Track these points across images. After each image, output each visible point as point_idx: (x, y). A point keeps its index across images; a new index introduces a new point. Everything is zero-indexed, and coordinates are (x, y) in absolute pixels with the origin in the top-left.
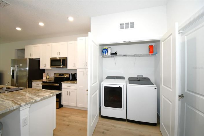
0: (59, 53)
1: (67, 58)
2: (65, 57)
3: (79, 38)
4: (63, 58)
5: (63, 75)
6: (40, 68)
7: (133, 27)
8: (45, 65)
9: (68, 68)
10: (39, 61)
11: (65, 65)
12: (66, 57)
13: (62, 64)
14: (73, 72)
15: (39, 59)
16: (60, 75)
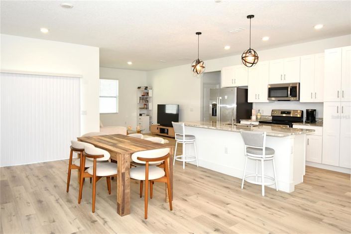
0: (283, 76)
1: (299, 84)
2: (296, 83)
4: (293, 84)
5: (289, 113)
6: (249, 101)
8: (257, 96)
9: (301, 101)
10: (247, 90)
11: (296, 96)
12: (298, 81)
13: (291, 95)
14: (311, 108)
15: (247, 86)
16: (283, 112)
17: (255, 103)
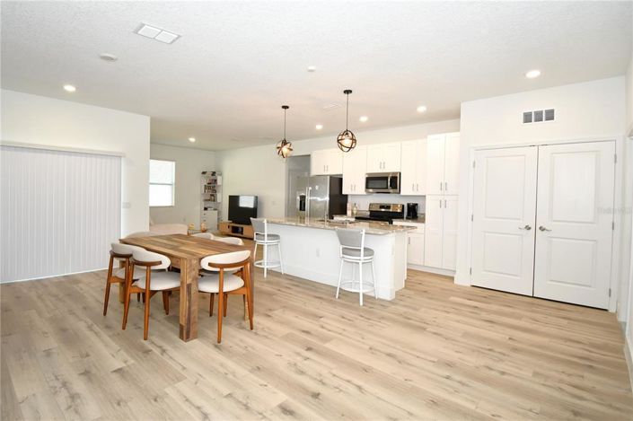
0: (382, 164)
1: (400, 173)
2: (397, 173)
3: (431, 137)
4: (393, 173)
5: (388, 207)
6: (343, 193)
7: (552, 118)
8: (353, 187)
9: (402, 193)
10: (341, 180)
11: (396, 188)
12: (399, 171)
13: (390, 186)
14: (412, 202)
15: (342, 175)
16: (382, 207)
17: (352, 195)
